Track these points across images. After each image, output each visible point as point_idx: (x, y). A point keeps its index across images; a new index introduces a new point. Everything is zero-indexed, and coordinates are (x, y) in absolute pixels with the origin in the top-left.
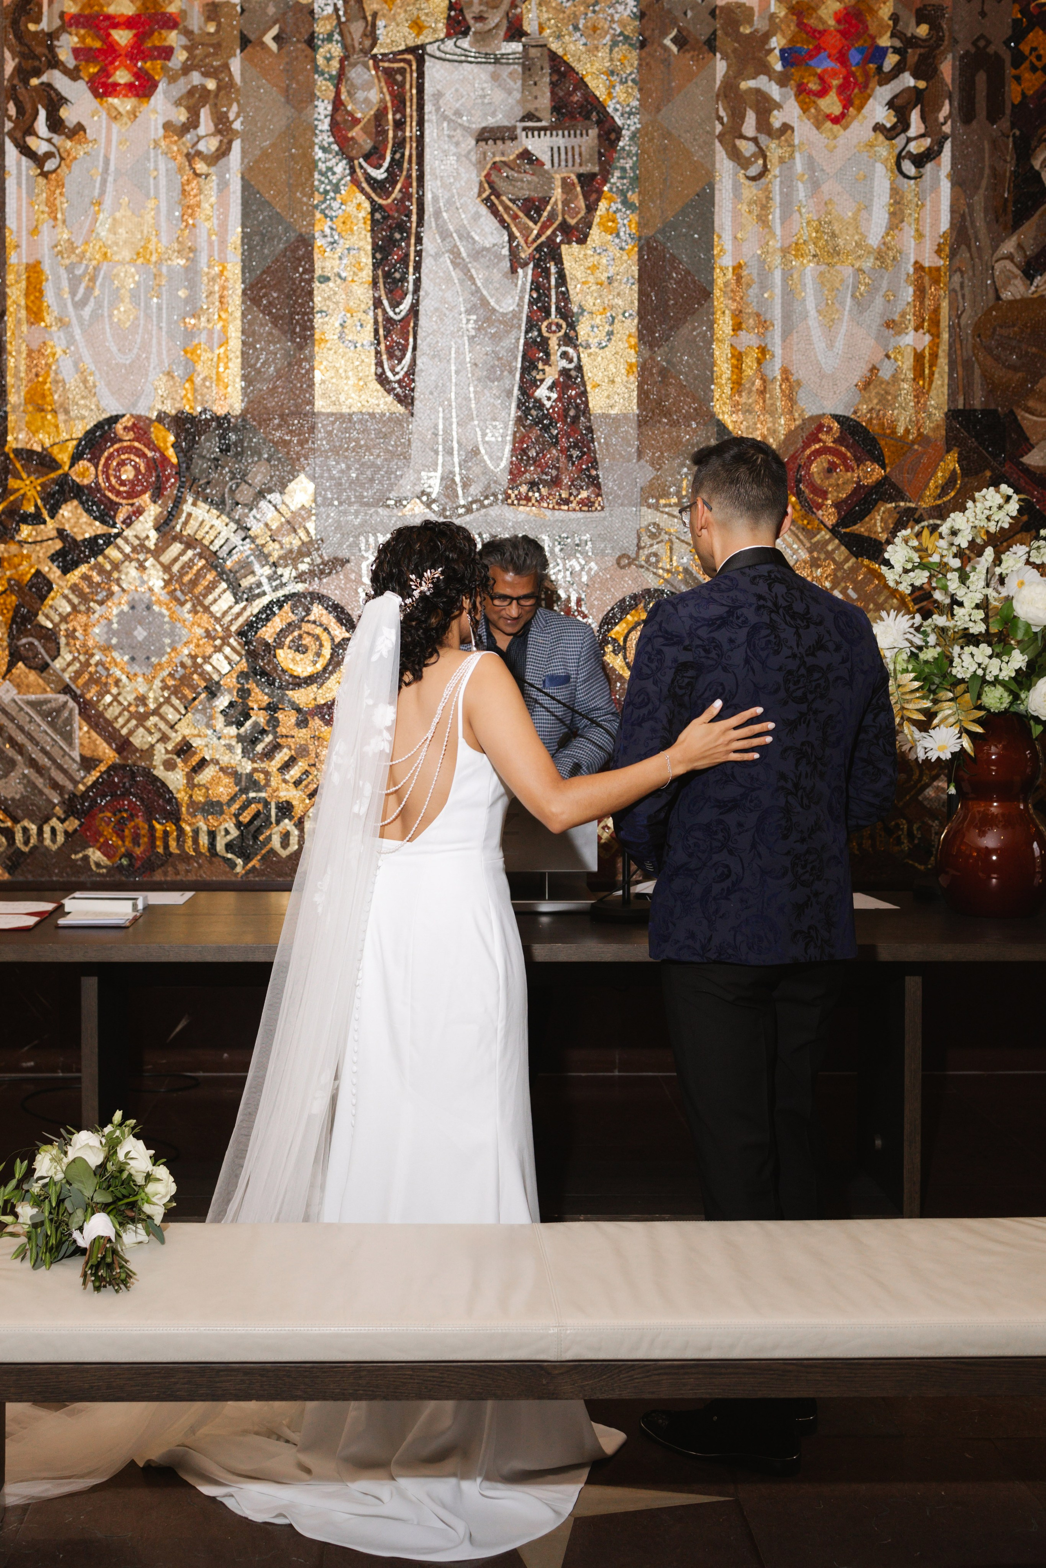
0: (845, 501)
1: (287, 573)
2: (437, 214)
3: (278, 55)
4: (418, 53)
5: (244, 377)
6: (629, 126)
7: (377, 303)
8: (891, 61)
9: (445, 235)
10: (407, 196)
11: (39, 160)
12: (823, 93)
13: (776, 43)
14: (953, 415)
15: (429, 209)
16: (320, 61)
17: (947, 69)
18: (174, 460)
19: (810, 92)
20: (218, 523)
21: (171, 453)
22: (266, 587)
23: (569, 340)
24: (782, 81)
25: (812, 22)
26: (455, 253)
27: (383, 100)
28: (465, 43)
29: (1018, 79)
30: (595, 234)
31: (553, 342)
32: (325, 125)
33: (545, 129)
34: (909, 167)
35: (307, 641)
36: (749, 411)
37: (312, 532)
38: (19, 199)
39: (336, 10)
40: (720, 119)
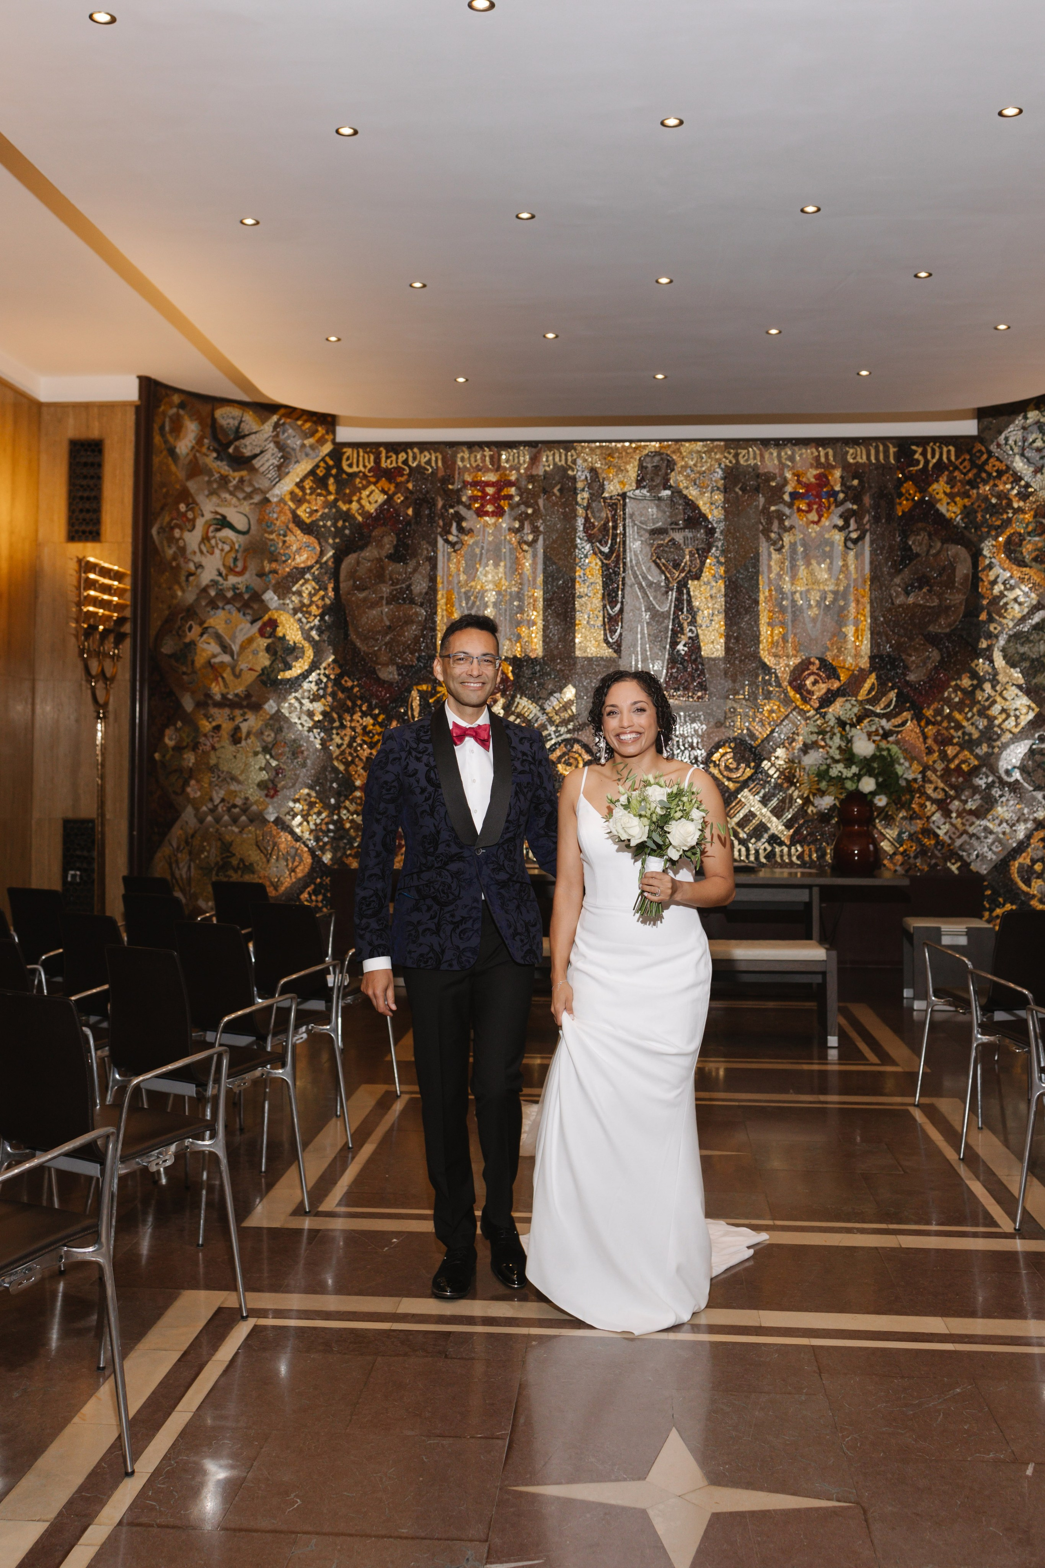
0: (821, 698)
1: (563, 729)
2: (632, 567)
3: (560, 498)
4: (624, 496)
5: (544, 641)
6: (720, 527)
7: (604, 606)
8: (841, 496)
9: (636, 577)
10: (618, 556)
11: (453, 545)
12: (809, 511)
13: (789, 489)
14: (872, 658)
15: (629, 565)
16: (579, 499)
17: (867, 500)
18: (512, 678)
19: (803, 511)
20: (531, 706)
21: (510, 675)
22: (553, 736)
23: (693, 622)
24: (790, 505)
25: (804, 480)
26: (640, 585)
27: (607, 517)
28: (645, 491)
29: (900, 504)
30: (706, 575)
31: (685, 625)
32: (581, 528)
33: (681, 529)
34: (850, 544)
35: (571, 761)
36: (776, 656)
37: (574, 710)
38: (444, 563)
39: (586, 478)
40: (762, 524)
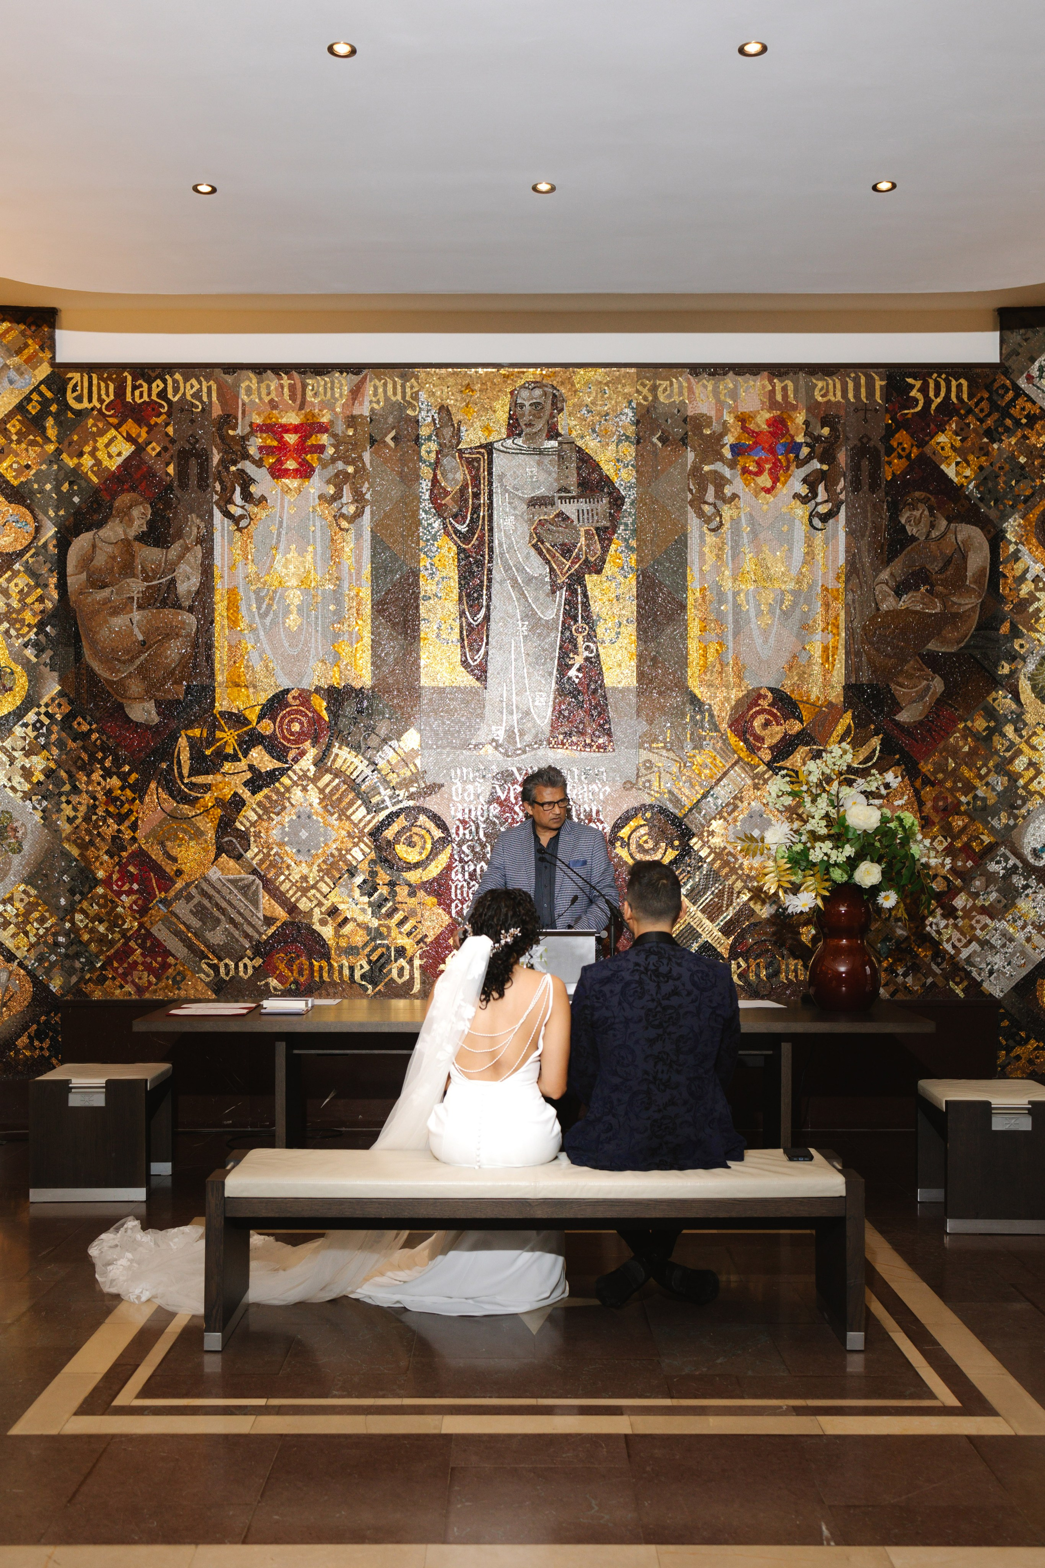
0: (776, 745)
1: (402, 793)
2: (502, 554)
3: (395, 450)
4: (489, 448)
5: (373, 664)
6: (630, 496)
7: (462, 614)
8: (805, 451)
9: (507, 568)
11: (236, 520)
12: (759, 473)
13: (729, 439)
14: (847, 688)
15: (497, 550)
16: (423, 453)
17: (842, 457)
18: (327, 719)
19: (750, 473)
20: (356, 761)
21: (325, 715)
22: (388, 803)
23: (591, 637)
24: (732, 465)
25: (752, 426)
26: (515, 582)
27: (465, 480)
28: (519, 441)
29: (889, 463)
30: (608, 569)
31: (580, 639)
32: (427, 496)
33: (573, 497)
34: (817, 522)
35: (415, 839)
36: (710, 685)
37: (419, 766)
38: (223, 546)
39: (434, 420)
40: (690, 491)
